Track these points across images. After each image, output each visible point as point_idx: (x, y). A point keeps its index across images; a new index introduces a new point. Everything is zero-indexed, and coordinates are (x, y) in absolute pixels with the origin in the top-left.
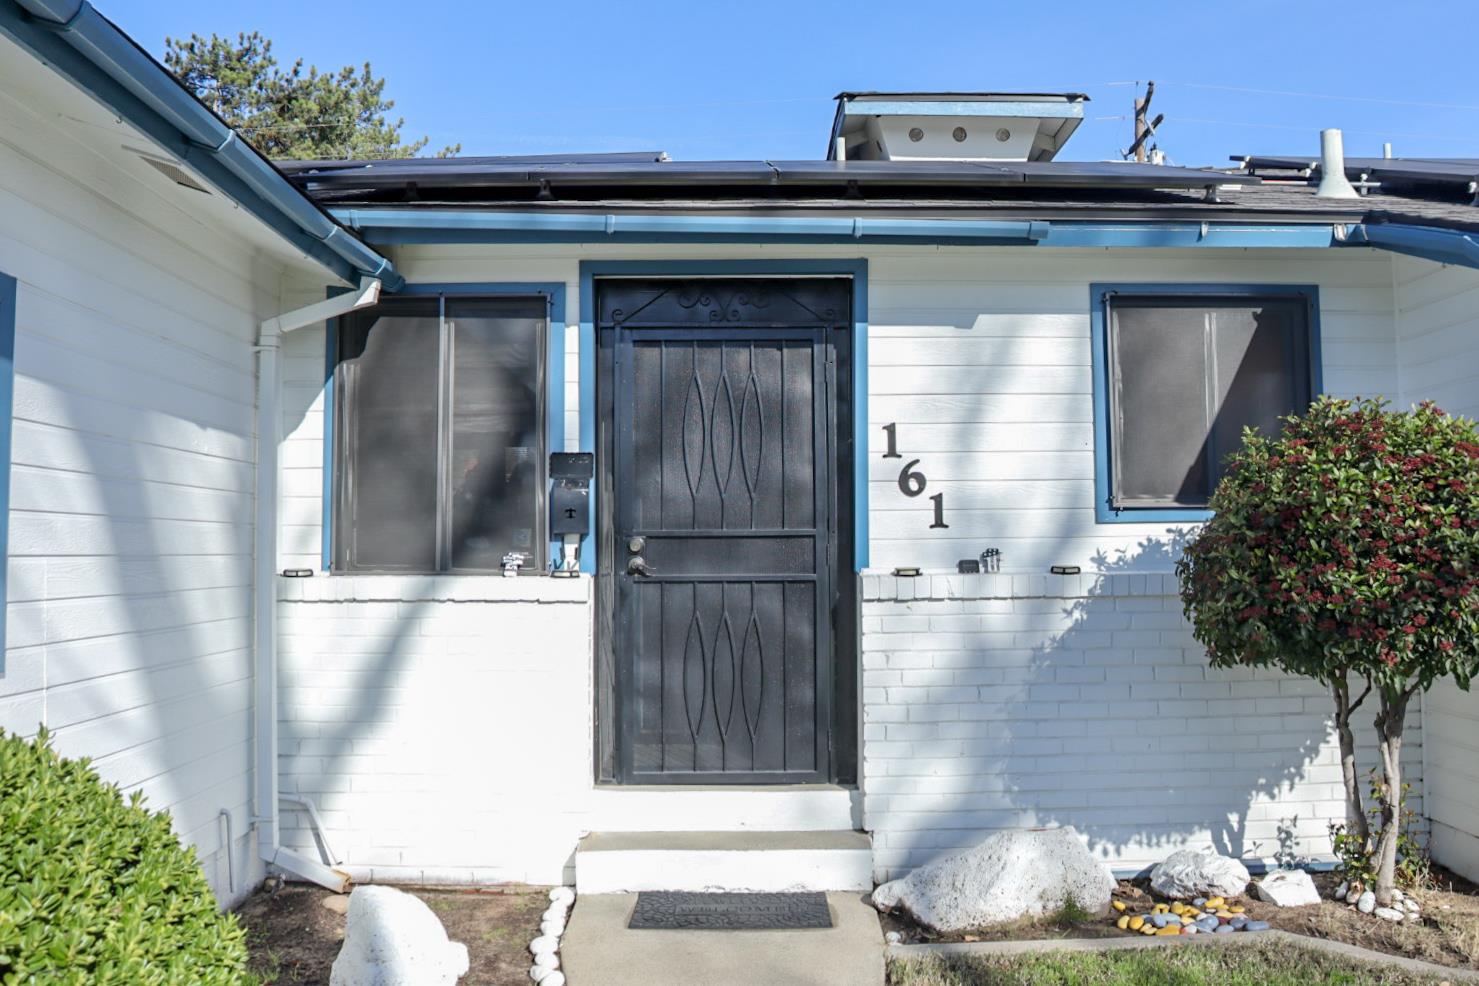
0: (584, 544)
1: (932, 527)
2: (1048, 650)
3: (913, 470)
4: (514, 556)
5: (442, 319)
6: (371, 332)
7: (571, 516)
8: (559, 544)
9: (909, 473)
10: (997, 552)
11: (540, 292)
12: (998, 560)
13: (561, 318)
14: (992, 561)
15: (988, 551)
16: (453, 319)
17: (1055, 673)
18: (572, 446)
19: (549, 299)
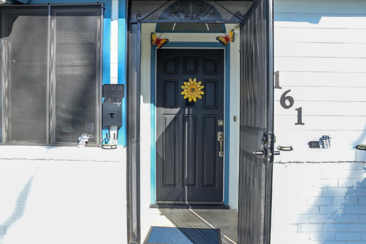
0: (119, 131)
1: (296, 124)
2: (355, 188)
3: (287, 95)
4: (84, 137)
5: (49, 17)
6: (14, 24)
7: (112, 117)
8: (107, 131)
9: (286, 96)
10: (328, 138)
11: (98, 2)
12: (329, 142)
13: (109, 16)
14: (326, 142)
15: (323, 136)
16: (56, 17)
17: (358, 200)
18: (114, 81)
19: (102, 6)
